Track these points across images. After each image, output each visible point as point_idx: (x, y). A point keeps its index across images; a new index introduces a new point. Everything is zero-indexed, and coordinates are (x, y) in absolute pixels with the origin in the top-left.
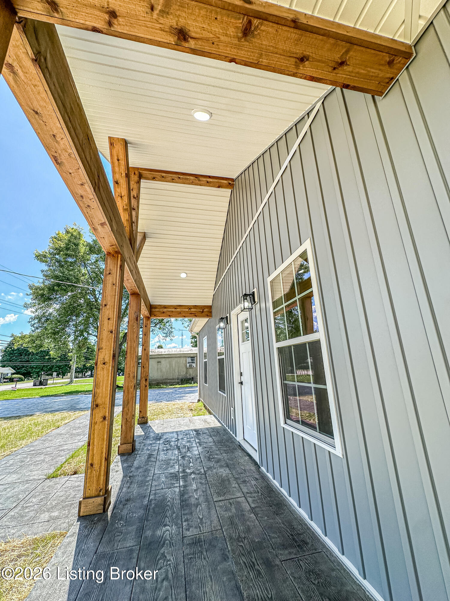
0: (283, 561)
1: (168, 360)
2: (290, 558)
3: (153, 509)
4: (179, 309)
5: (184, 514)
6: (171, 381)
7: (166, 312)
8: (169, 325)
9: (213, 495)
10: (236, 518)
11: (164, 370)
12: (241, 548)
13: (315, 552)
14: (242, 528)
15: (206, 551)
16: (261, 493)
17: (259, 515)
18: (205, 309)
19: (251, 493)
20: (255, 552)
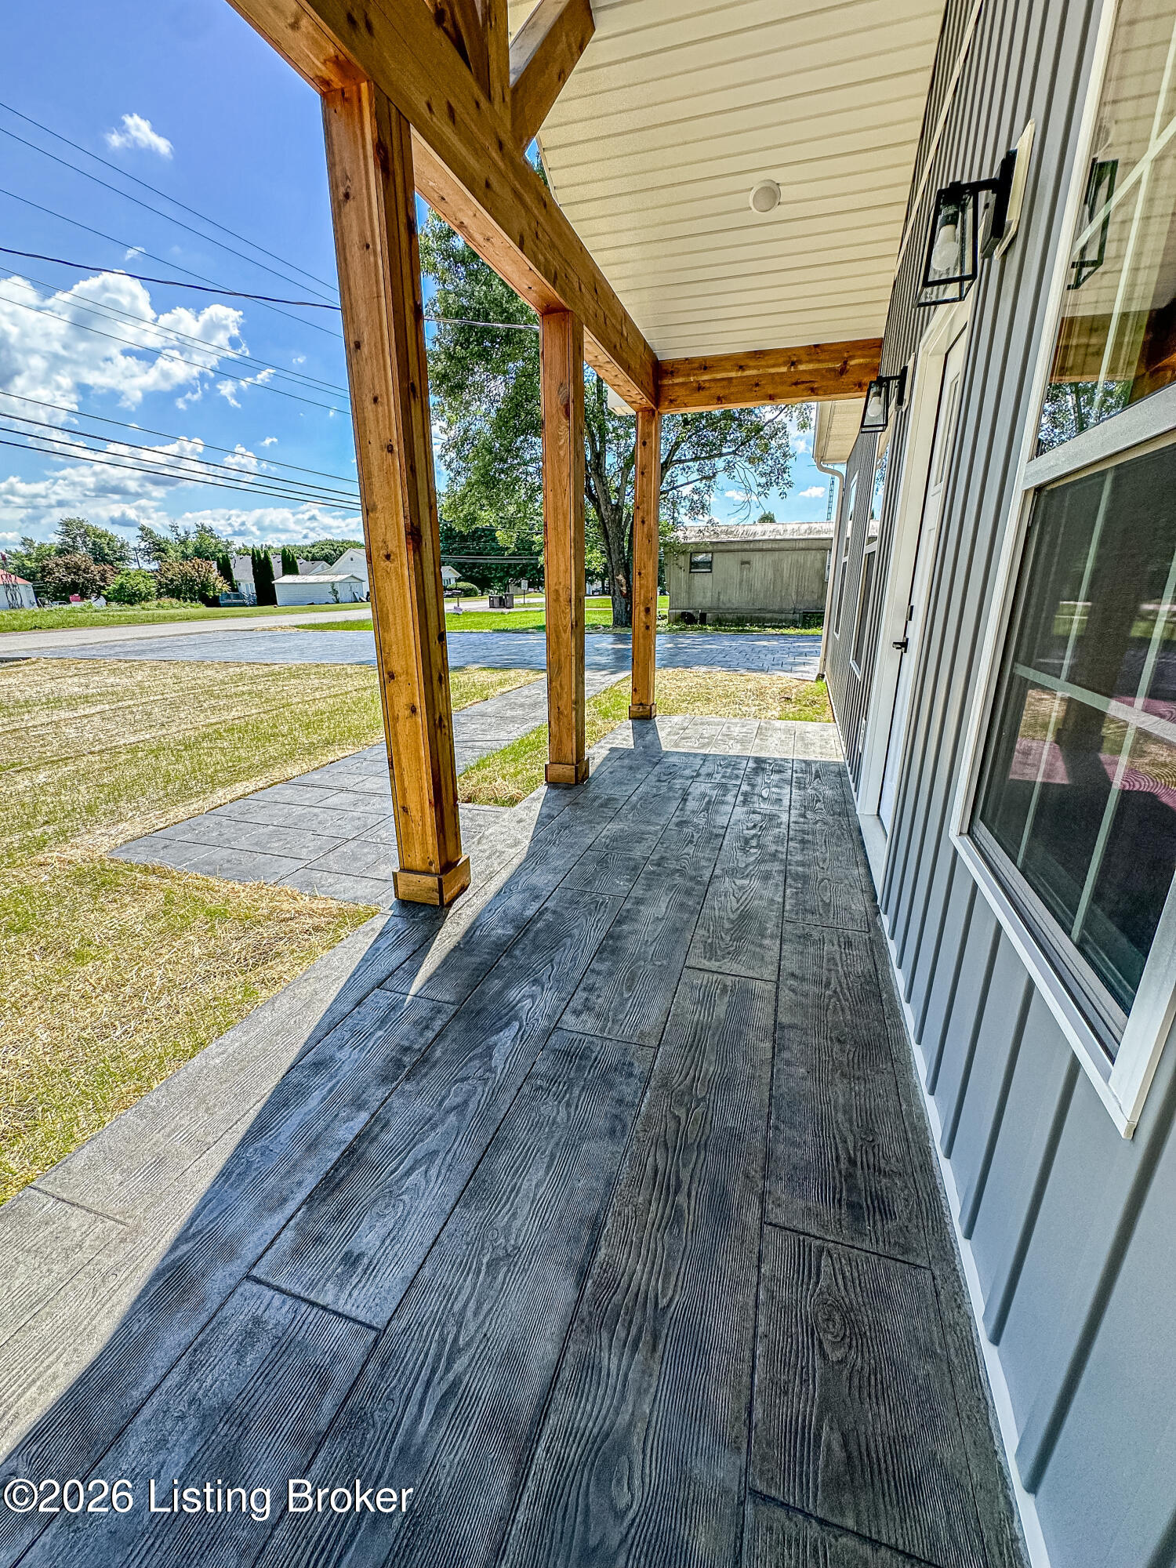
0: (770, 1224)
1: (770, 558)
2: (800, 1227)
3: (537, 933)
4: (755, 368)
5: (593, 971)
6: (776, 616)
7: (707, 385)
8: (780, 446)
9: (695, 947)
10: (714, 1035)
11: (757, 585)
12: (672, 1125)
13: (899, 1257)
14: (712, 1069)
15: (583, 1088)
16: (835, 992)
17: (786, 1055)
18: (852, 357)
19: (803, 979)
20: (703, 1153)
